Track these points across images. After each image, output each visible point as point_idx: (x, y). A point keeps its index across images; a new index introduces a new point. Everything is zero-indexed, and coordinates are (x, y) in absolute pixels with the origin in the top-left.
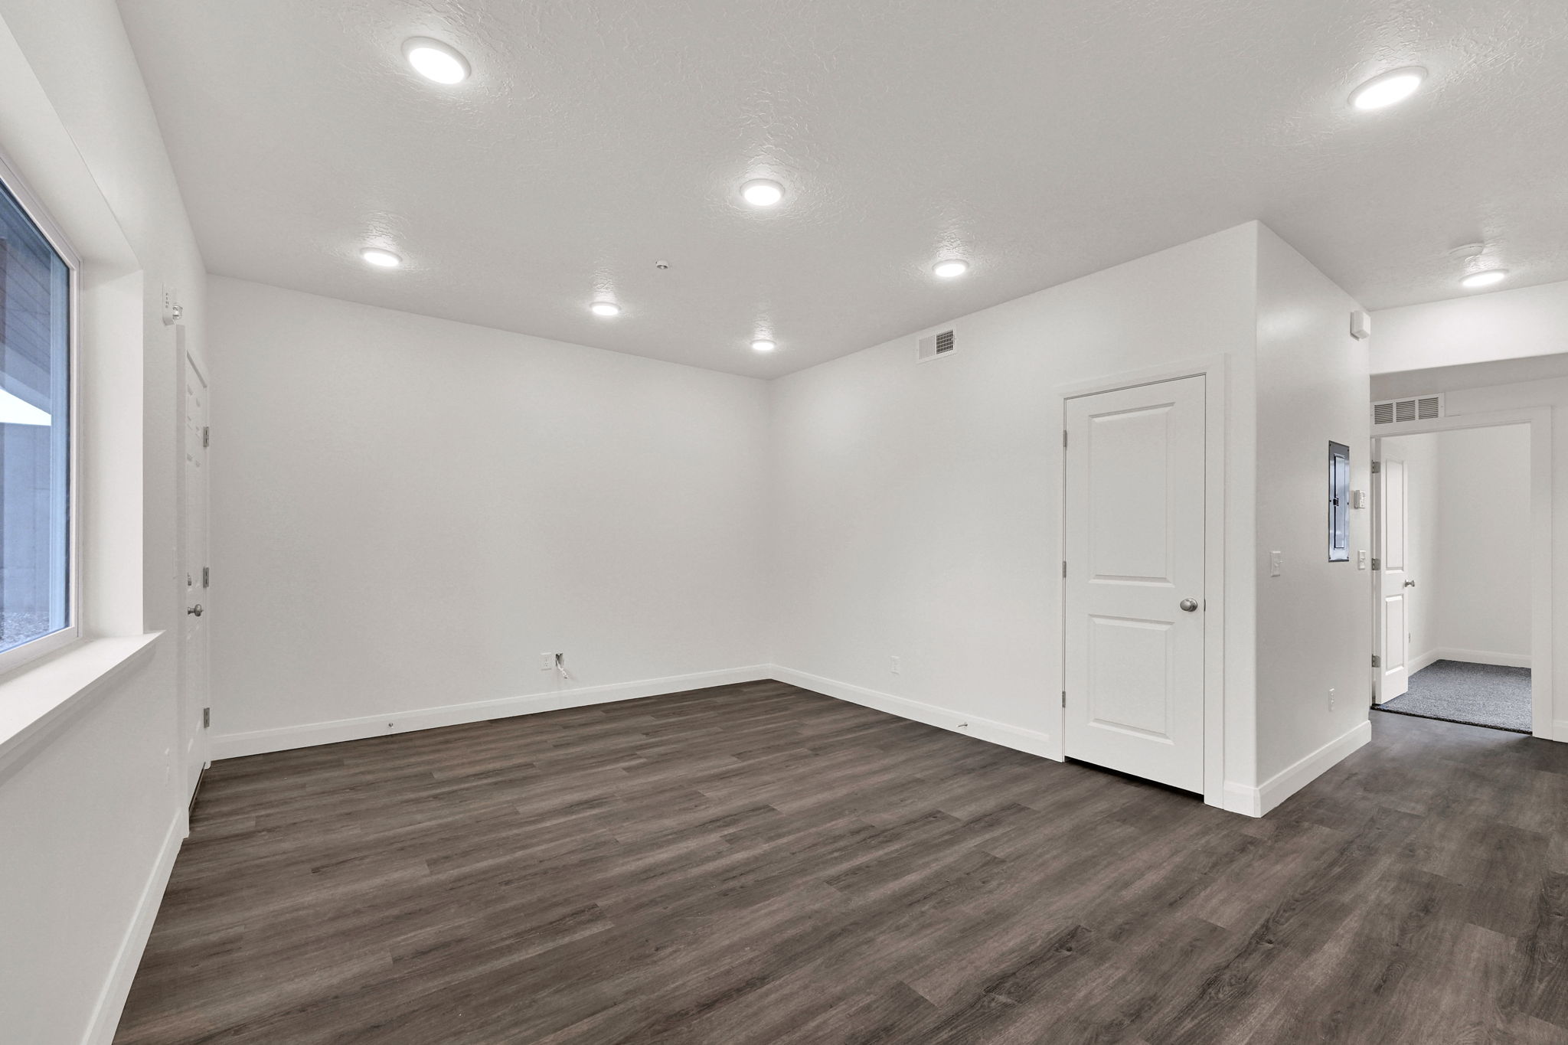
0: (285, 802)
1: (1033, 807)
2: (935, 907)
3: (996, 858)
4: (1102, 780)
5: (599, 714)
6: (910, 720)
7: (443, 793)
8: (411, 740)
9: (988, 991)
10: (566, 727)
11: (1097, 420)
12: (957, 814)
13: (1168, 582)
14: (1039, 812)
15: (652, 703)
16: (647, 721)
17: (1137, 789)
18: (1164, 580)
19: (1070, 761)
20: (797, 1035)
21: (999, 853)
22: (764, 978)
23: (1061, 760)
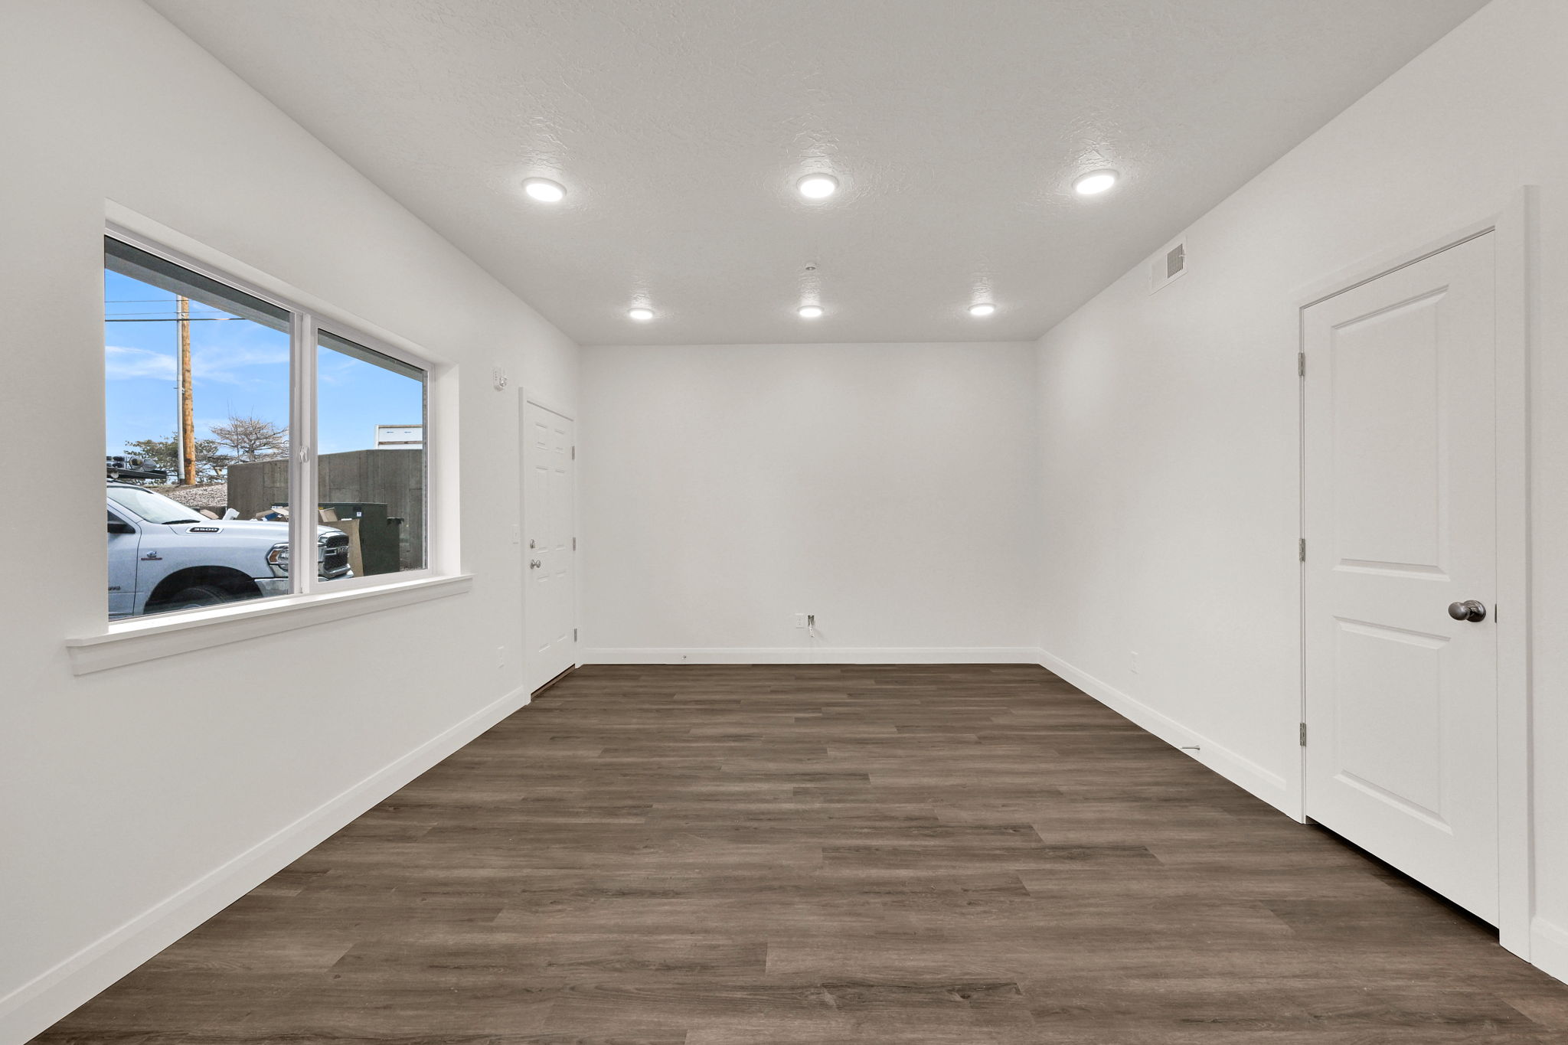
0: (586, 696)
1: (1162, 858)
2: (885, 904)
3: (1024, 888)
4: (1341, 858)
5: (838, 672)
6: (1147, 731)
7: (662, 709)
8: (691, 670)
9: (824, 986)
10: (798, 678)
11: (1341, 331)
12: (1043, 836)
13: (1442, 572)
14: (1162, 865)
15: (895, 670)
16: (870, 684)
17: (1388, 888)
18: (1434, 569)
19: (1314, 826)
20: (645, 938)
21: (1030, 886)
22: (677, 894)
23: (1300, 819)
